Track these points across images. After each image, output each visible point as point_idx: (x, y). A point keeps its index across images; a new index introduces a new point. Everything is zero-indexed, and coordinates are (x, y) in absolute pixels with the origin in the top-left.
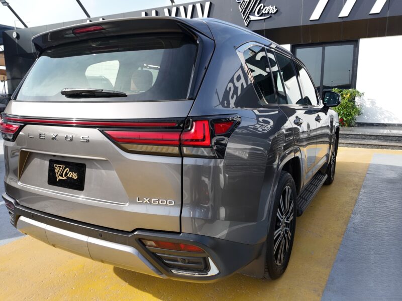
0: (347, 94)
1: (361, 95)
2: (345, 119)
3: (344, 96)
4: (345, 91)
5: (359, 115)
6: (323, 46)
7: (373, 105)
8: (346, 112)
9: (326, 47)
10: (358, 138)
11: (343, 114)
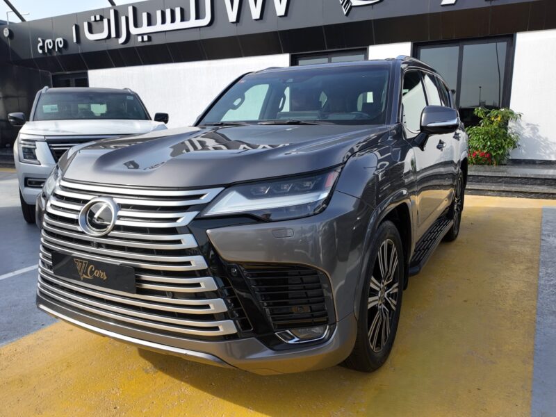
0: (497, 116)
1: (517, 117)
2: (494, 154)
3: (493, 119)
4: (494, 112)
5: (515, 147)
6: (460, 44)
7: (534, 133)
8: (495, 144)
9: (465, 47)
10: (515, 183)
11: (491, 145)
